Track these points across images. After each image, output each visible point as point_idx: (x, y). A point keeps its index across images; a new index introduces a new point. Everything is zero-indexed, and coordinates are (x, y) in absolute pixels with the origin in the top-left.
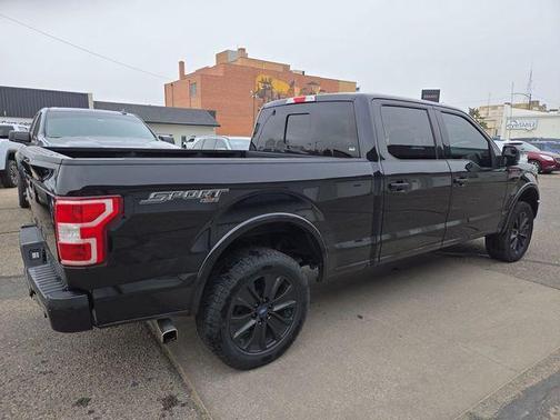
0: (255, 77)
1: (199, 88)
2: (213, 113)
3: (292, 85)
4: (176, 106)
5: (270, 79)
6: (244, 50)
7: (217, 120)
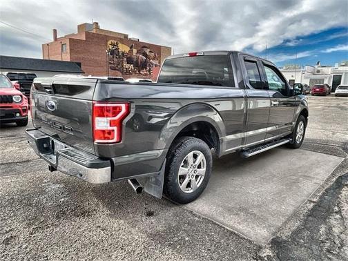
0: (107, 41)
1: (68, 47)
2: (79, 64)
3: (131, 47)
4: (51, 59)
5: (117, 43)
6: (97, 23)
7: (82, 69)
